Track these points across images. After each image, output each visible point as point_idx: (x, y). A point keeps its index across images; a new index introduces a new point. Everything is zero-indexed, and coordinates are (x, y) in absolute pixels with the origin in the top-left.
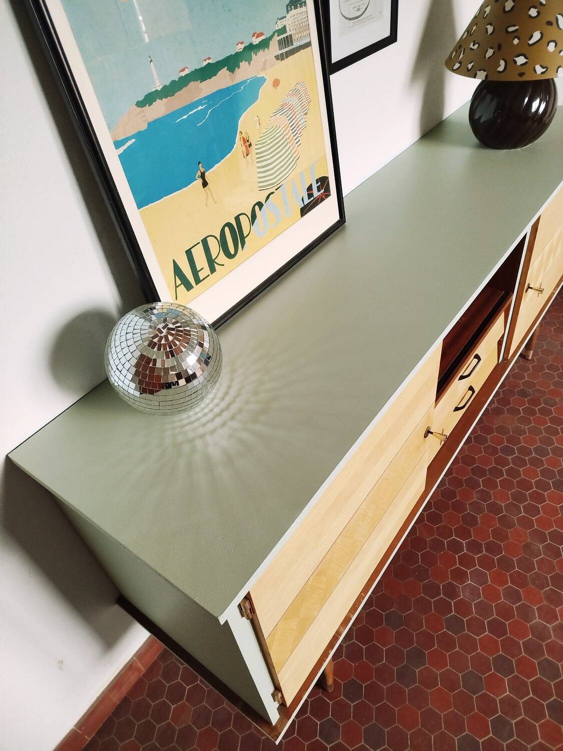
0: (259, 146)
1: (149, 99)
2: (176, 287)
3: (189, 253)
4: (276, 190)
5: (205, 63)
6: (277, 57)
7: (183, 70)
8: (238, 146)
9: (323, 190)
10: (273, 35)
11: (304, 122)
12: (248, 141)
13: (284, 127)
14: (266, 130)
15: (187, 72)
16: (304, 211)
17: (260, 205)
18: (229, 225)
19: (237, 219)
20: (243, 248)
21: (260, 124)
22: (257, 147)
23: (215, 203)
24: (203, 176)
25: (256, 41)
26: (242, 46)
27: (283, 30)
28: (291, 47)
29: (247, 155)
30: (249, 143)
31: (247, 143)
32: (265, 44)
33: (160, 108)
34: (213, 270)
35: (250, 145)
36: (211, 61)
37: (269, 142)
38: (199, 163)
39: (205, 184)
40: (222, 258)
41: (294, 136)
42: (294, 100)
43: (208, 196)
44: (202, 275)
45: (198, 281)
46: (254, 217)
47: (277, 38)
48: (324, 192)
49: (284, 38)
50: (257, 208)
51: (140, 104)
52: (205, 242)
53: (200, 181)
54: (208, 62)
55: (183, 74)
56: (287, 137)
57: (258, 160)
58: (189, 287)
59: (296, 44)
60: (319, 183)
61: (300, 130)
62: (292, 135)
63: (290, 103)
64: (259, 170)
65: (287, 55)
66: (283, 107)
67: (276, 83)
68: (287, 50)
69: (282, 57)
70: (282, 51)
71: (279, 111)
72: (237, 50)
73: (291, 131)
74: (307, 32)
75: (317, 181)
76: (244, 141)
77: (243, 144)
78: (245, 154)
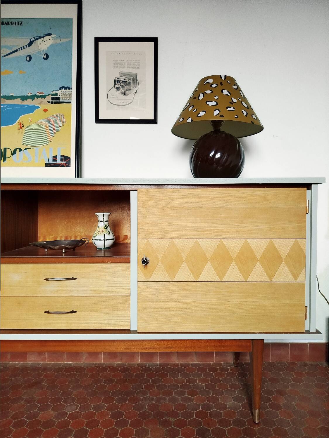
0: (28, 128)
4: (32, 148)
5: (10, 95)
6: (49, 102)
9: (65, 162)
10: (50, 95)
11: (59, 129)
12: (22, 125)
13: (46, 127)
14: (34, 124)
16: (48, 165)
17: (20, 150)
19: (5, 149)
20: (4, 161)
21: (31, 121)
22: (26, 128)
25: (38, 94)
26: (31, 94)
27: (56, 94)
28: (58, 101)
29: (20, 129)
31: (21, 126)
32: (44, 97)
35: (23, 126)
36: (13, 95)
37: (34, 129)
42: (55, 119)
46: (14, 152)
47: (51, 96)
48: (65, 163)
49: (54, 97)
50: (18, 150)
54: (12, 95)
56: (47, 131)
57: (25, 133)
59: (61, 101)
60: (63, 158)
61: (55, 131)
62: (50, 131)
63: (52, 119)
64: (24, 137)
65: (55, 103)
66: (47, 119)
67: (45, 110)
68: (56, 101)
69: (52, 103)
70: (53, 101)
71: (44, 120)
72: (27, 95)
73: (49, 130)
74: (70, 98)
75: (62, 156)
76: (20, 124)
77: (19, 125)
78: (19, 129)
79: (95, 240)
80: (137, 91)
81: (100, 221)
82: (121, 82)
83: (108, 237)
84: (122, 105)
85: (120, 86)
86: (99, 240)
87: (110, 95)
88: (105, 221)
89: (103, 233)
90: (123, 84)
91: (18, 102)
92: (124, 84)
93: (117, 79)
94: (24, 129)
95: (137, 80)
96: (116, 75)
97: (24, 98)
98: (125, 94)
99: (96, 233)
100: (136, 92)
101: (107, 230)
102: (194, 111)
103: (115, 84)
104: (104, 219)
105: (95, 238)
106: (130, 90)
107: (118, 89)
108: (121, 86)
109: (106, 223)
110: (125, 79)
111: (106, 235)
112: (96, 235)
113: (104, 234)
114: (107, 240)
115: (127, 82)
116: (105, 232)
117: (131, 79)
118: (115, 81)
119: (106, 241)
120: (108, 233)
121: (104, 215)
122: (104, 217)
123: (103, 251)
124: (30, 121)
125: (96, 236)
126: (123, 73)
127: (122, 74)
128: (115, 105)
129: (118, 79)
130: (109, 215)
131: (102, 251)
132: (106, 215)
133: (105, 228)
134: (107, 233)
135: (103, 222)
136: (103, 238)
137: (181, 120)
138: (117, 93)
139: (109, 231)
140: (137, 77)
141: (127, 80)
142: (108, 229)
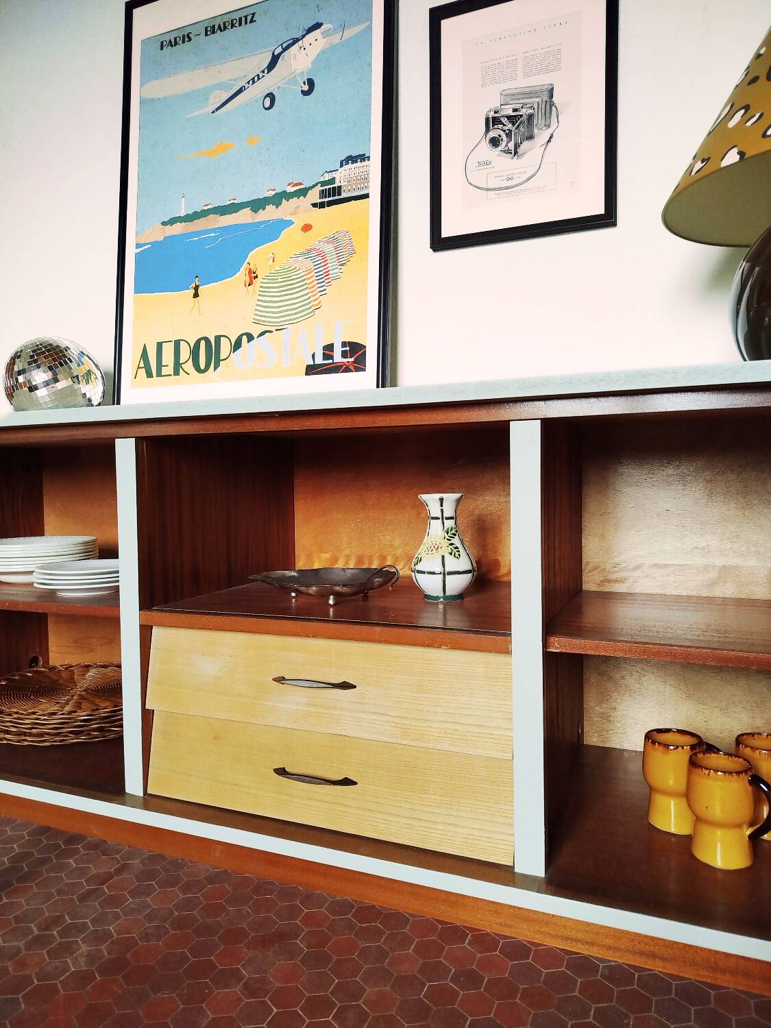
0: (267, 281)
1: (172, 221)
2: (139, 368)
3: (160, 346)
4: (276, 330)
5: (229, 203)
6: (314, 205)
7: (207, 205)
8: (242, 275)
9: (352, 359)
10: (316, 185)
11: (339, 272)
12: (254, 273)
13: (306, 271)
15: (210, 207)
16: (312, 370)
17: (250, 338)
18: (207, 340)
19: (218, 338)
20: (215, 369)
21: (274, 261)
22: (262, 280)
23: (200, 314)
24: (196, 288)
25: (290, 189)
26: (274, 192)
27: (332, 181)
28: (337, 197)
29: (249, 285)
30: (255, 275)
31: (253, 276)
32: (303, 192)
33: (178, 229)
34: (176, 373)
35: (256, 277)
36: (235, 202)
37: (280, 280)
38: (197, 277)
39: (196, 295)
40: (189, 367)
41: (318, 283)
42: (328, 248)
43: (194, 306)
44: (164, 371)
45: (159, 374)
46: (237, 345)
47: (319, 188)
48: (353, 362)
49: (326, 189)
50: (245, 338)
51: (164, 224)
52: (177, 344)
53: (193, 291)
54: (232, 202)
55: (206, 208)
56: (308, 282)
57: (260, 293)
58: (149, 375)
59: (344, 195)
60: (348, 348)
61: (330, 280)
62: (316, 282)
63: (321, 250)
64: (259, 303)
65: (330, 204)
66: (309, 251)
67: (307, 228)
68: (331, 199)
69: (322, 205)
70: (324, 200)
71: (302, 254)
72: (265, 196)
73: (314, 278)
74: (366, 185)
75: (344, 344)
76: (250, 272)
77: (247, 274)
78: (247, 284)
79: (419, 572)
80: (551, 137)
81: (433, 518)
82: (504, 120)
83: (453, 563)
84: (506, 188)
85: (502, 133)
86: (430, 573)
87: (472, 164)
88: (447, 518)
89: (441, 552)
90: (510, 126)
91: (245, 217)
92: (513, 125)
93: (492, 114)
94: (257, 282)
95: (552, 104)
96: (491, 101)
97: (257, 205)
98: (516, 153)
99: (422, 551)
100: (549, 141)
101: (451, 544)
102: (749, 124)
103: (488, 130)
104: (442, 511)
105: (418, 567)
106: (531, 137)
107: (495, 142)
108: (504, 131)
109: (450, 524)
110: (515, 110)
111: (448, 559)
112: (419, 557)
113: (443, 556)
114: (450, 573)
115: (521, 116)
116: (445, 551)
117: (536, 107)
118: (487, 120)
119: (447, 577)
120: (455, 552)
121: (441, 500)
122: (442, 505)
123: (441, 606)
124: (271, 260)
125: (421, 560)
126: (509, 92)
127: (508, 96)
128: (488, 190)
129: (495, 113)
130: (458, 501)
131: (437, 604)
132: (447, 500)
133: (447, 537)
134: (451, 554)
135: (440, 521)
136: (439, 569)
137: (699, 165)
138: (494, 154)
139: (457, 548)
140: (551, 96)
141: (523, 112)
142: (456, 541)
